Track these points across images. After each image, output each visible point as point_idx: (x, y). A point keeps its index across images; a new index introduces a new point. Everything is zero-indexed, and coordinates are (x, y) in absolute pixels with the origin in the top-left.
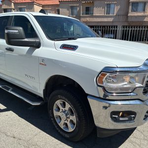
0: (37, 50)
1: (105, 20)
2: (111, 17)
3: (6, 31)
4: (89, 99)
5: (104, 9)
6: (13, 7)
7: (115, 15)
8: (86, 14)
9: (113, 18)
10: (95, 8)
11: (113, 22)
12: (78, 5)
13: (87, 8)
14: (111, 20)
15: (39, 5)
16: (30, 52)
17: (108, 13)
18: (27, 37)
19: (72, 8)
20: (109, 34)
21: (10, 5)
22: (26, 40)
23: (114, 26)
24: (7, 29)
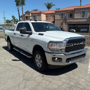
0: (31, 36)
1: (82, 20)
2: (85, 19)
3: (20, 29)
4: (45, 53)
5: (81, 15)
6: (31, 15)
7: (88, 17)
8: (70, 17)
9: (86, 20)
10: (75, 14)
11: (86, 22)
12: (65, 13)
13: (70, 14)
14: (85, 20)
15: (44, 14)
16: (29, 36)
17: (83, 16)
18: (27, 31)
19: (62, 14)
20: (83, 29)
21: (29, 14)
22: (27, 32)
23: (87, 24)
24: (21, 28)
